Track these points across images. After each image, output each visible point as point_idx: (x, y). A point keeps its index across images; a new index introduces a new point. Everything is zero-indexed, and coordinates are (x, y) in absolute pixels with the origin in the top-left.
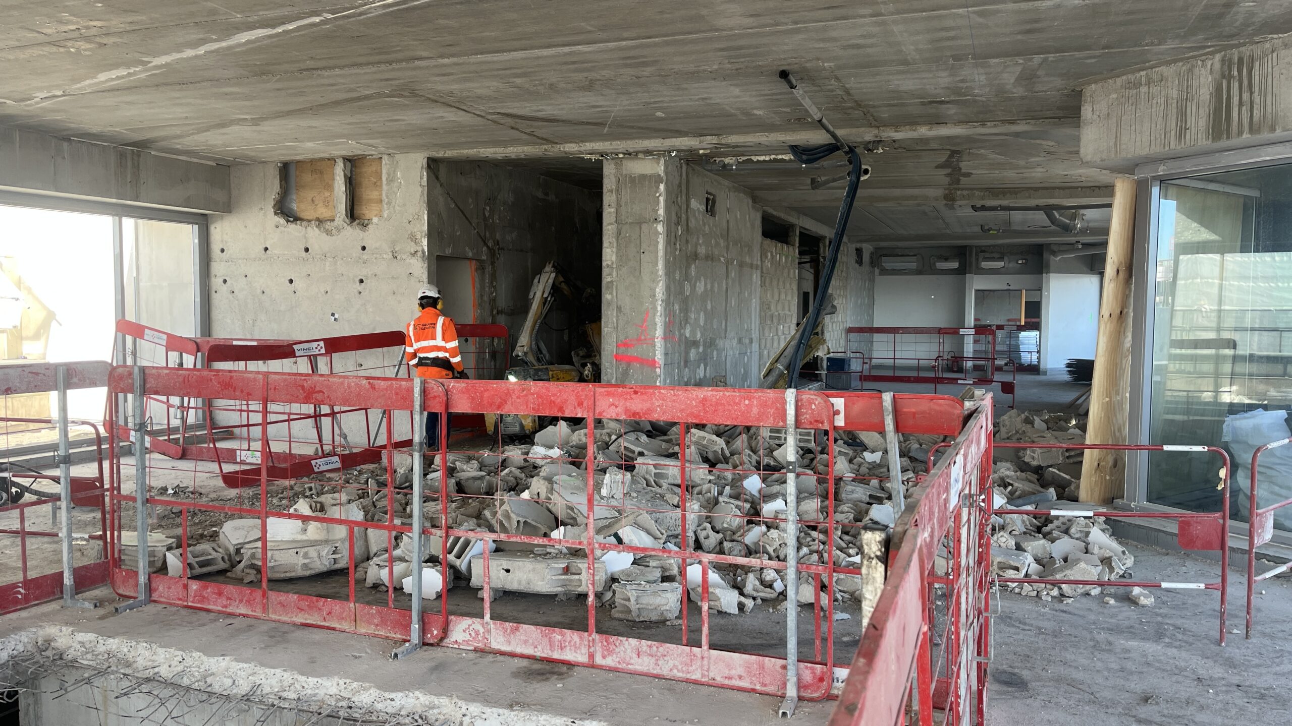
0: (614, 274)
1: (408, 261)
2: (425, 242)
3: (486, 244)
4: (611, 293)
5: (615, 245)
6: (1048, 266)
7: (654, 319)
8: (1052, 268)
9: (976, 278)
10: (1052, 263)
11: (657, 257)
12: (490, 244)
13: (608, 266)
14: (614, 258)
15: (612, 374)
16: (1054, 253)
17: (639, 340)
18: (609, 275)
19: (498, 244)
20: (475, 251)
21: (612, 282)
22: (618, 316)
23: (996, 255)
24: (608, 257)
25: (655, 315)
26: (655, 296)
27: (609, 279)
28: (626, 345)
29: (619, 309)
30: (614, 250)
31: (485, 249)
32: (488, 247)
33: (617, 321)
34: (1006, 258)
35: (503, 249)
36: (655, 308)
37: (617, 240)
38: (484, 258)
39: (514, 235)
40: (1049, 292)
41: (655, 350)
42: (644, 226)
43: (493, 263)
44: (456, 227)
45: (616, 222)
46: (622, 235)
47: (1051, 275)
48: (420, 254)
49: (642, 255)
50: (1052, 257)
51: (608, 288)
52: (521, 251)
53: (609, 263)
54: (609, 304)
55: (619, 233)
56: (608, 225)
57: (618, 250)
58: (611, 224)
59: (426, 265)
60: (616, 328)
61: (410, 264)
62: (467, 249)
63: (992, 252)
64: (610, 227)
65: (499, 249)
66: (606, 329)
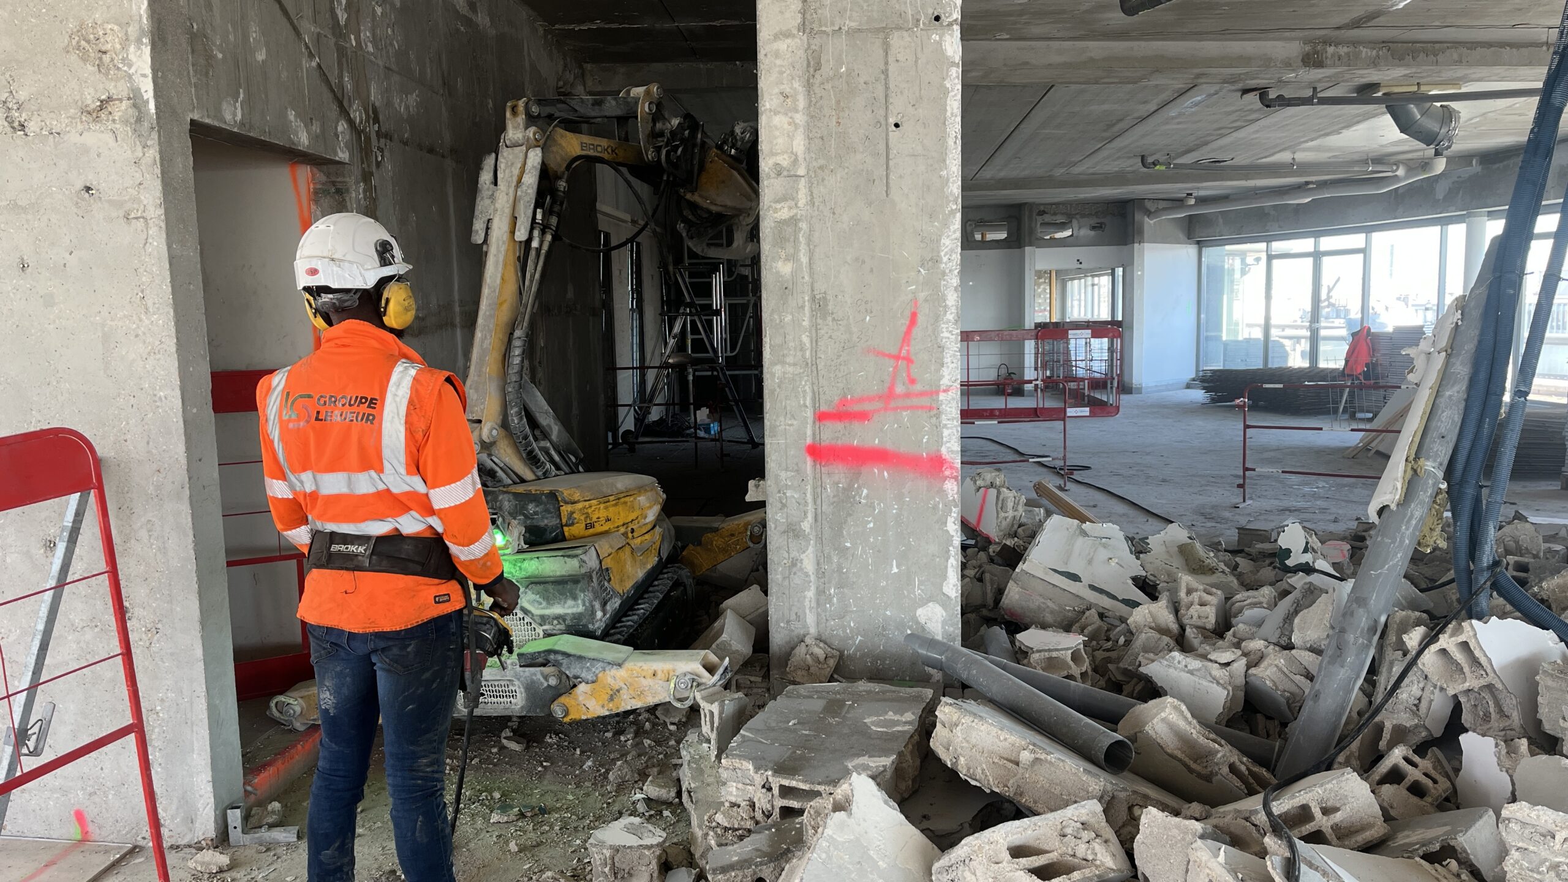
0: (802, 197)
1: (73, 138)
2: (141, 61)
3: (344, 112)
4: (793, 258)
5: (802, 103)
6: (1141, 232)
7: (936, 332)
8: (1146, 236)
9: (1039, 252)
10: (1146, 228)
11: (942, 139)
12: (357, 115)
13: (779, 171)
14: (799, 144)
15: (803, 503)
16: (1149, 213)
17: (889, 395)
18: (784, 199)
19: (376, 120)
20: (316, 128)
21: (793, 221)
22: (816, 327)
23: (1060, 219)
24: (781, 142)
25: (937, 319)
26: (937, 261)
27: (784, 213)
28: (841, 415)
29: (820, 305)
30: (800, 118)
31: (342, 126)
32: (351, 122)
33: (816, 341)
34: (1075, 223)
35: (388, 136)
36: (938, 299)
37: (809, 86)
38: (343, 155)
39: (413, 99)
40: (1143, 270)
41: (938, 428)
42: (897, 41)
43: (366, 177)
44: (254, 35)
45: (803, 27)
46: (826, 70)
47: (1146, 245)
48: (121, 109)
49: (894, 134)
50: (1146, 219)
51: (781, 240)
52: (431, 151)
53: (784, 161)
54: (786, 290)
55: (814, 64)
56: (778, 36)
57: (814, 115)
58: (787, 35)
59: (153, 153)
60: (812, 366)
61: (85, 150)
62: (291, 115)
63: (1055, 214)
64: (782, 45)
65: (379, 134)
66: (778, 370)
